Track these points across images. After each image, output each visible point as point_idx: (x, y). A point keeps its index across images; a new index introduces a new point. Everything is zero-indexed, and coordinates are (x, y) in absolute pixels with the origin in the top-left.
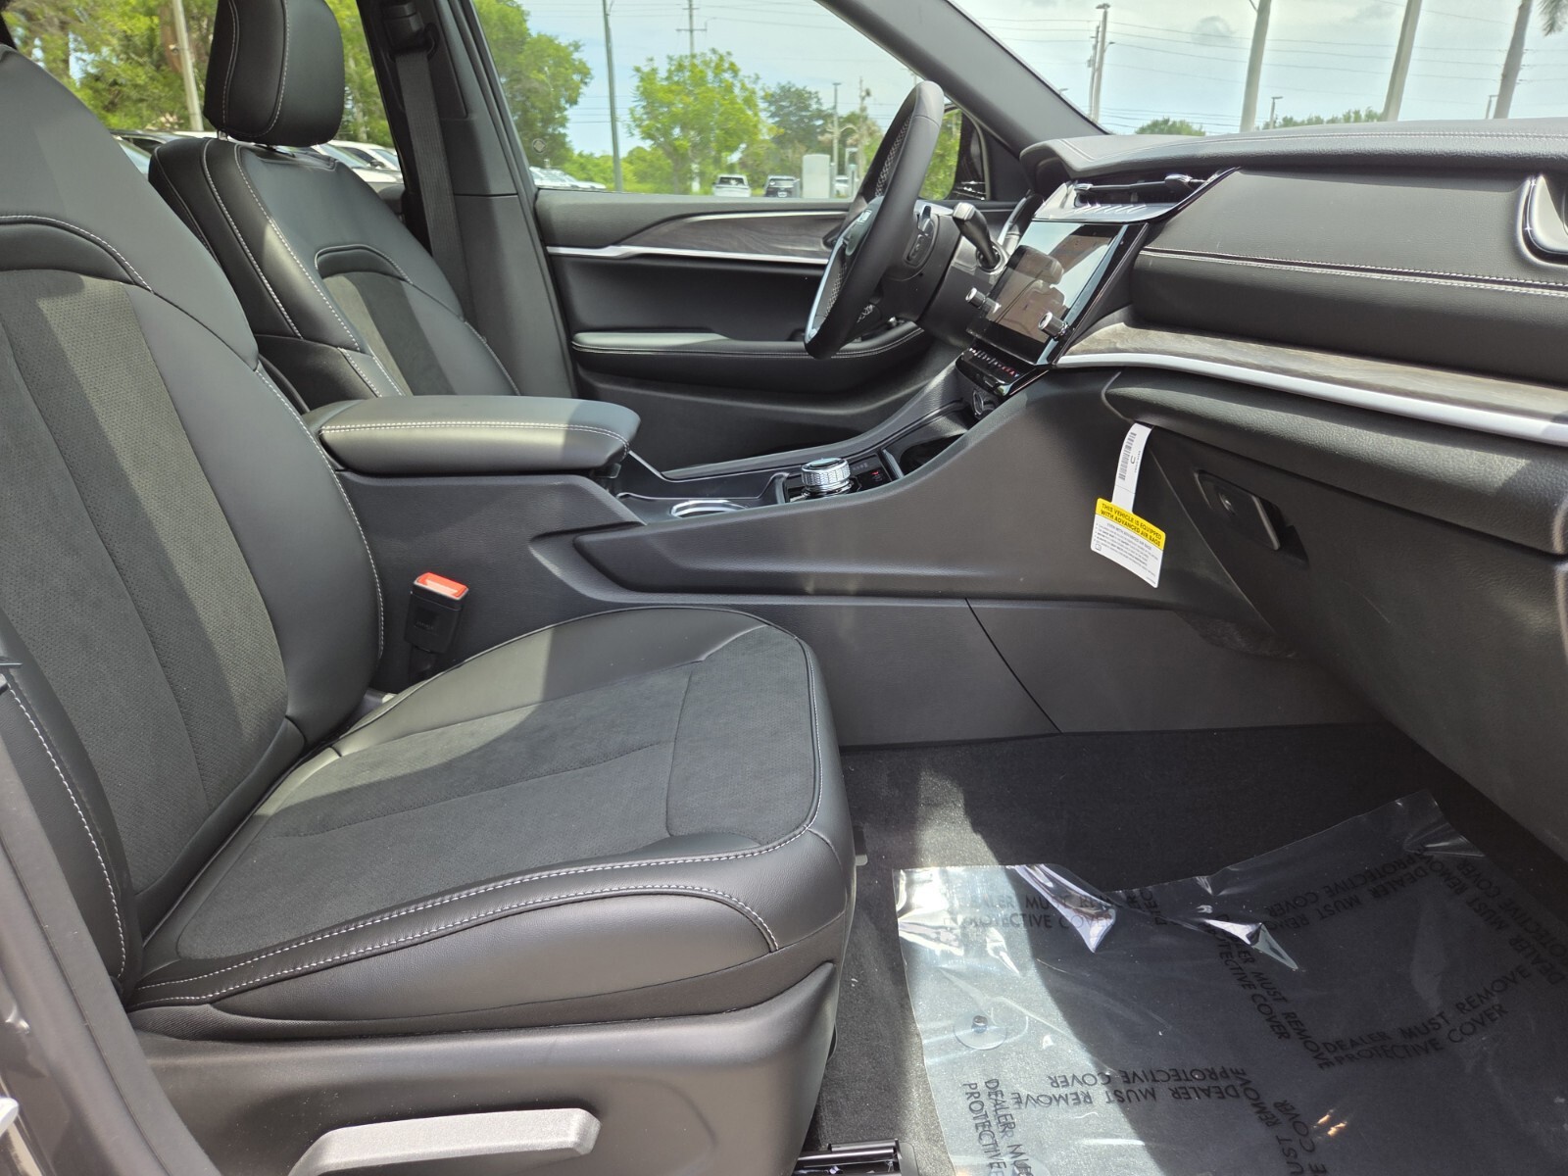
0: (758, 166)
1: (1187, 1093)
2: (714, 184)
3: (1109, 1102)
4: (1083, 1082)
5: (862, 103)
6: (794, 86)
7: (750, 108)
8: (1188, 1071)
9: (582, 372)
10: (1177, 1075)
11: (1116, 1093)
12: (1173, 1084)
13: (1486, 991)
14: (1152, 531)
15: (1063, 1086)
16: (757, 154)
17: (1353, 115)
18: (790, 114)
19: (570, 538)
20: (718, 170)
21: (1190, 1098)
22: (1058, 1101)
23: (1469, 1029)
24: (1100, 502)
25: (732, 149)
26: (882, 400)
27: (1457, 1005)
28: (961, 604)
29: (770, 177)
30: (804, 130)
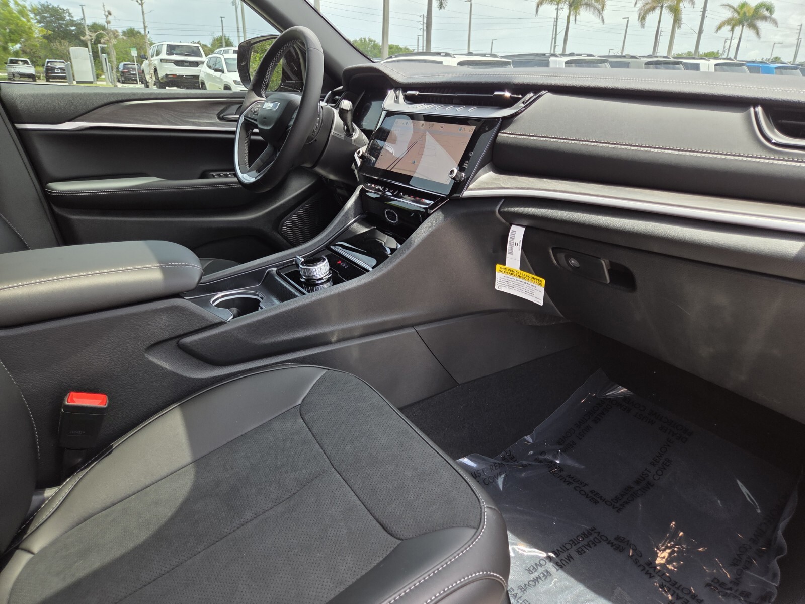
0: (34, 53)
1: (583, 550)
2: (6, 63)
3: (557, 570)
4: (541, 565)
5: (107, 19)
6: (51, 4)
7: (23, 16)
8: (575, 538)
9: (56, 210)
10: (573, 542)
11: (557, 564)
12: (574, 548)
13: (659, 454)
14: (535, 279)
15: (535, 572)
16: (34, 45)
17: (363, 40)
18: (51, 21)
19: (174, 342)
20: (8, 55)
21: (585, 552)
22: (537, 580)
23: (660, 472)
24: (498, 266)
25: (15, 42)
26: (266, 209)
27: (650, 463)
28: (411, 330)
29: (47, 60)
30: (63, 32)
